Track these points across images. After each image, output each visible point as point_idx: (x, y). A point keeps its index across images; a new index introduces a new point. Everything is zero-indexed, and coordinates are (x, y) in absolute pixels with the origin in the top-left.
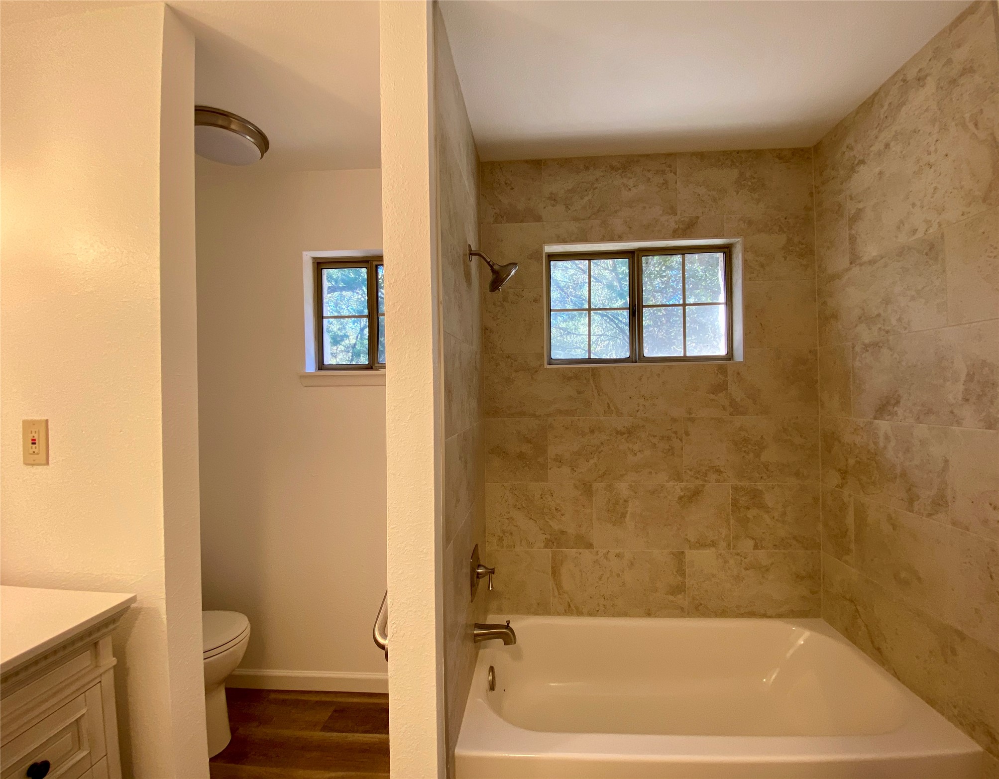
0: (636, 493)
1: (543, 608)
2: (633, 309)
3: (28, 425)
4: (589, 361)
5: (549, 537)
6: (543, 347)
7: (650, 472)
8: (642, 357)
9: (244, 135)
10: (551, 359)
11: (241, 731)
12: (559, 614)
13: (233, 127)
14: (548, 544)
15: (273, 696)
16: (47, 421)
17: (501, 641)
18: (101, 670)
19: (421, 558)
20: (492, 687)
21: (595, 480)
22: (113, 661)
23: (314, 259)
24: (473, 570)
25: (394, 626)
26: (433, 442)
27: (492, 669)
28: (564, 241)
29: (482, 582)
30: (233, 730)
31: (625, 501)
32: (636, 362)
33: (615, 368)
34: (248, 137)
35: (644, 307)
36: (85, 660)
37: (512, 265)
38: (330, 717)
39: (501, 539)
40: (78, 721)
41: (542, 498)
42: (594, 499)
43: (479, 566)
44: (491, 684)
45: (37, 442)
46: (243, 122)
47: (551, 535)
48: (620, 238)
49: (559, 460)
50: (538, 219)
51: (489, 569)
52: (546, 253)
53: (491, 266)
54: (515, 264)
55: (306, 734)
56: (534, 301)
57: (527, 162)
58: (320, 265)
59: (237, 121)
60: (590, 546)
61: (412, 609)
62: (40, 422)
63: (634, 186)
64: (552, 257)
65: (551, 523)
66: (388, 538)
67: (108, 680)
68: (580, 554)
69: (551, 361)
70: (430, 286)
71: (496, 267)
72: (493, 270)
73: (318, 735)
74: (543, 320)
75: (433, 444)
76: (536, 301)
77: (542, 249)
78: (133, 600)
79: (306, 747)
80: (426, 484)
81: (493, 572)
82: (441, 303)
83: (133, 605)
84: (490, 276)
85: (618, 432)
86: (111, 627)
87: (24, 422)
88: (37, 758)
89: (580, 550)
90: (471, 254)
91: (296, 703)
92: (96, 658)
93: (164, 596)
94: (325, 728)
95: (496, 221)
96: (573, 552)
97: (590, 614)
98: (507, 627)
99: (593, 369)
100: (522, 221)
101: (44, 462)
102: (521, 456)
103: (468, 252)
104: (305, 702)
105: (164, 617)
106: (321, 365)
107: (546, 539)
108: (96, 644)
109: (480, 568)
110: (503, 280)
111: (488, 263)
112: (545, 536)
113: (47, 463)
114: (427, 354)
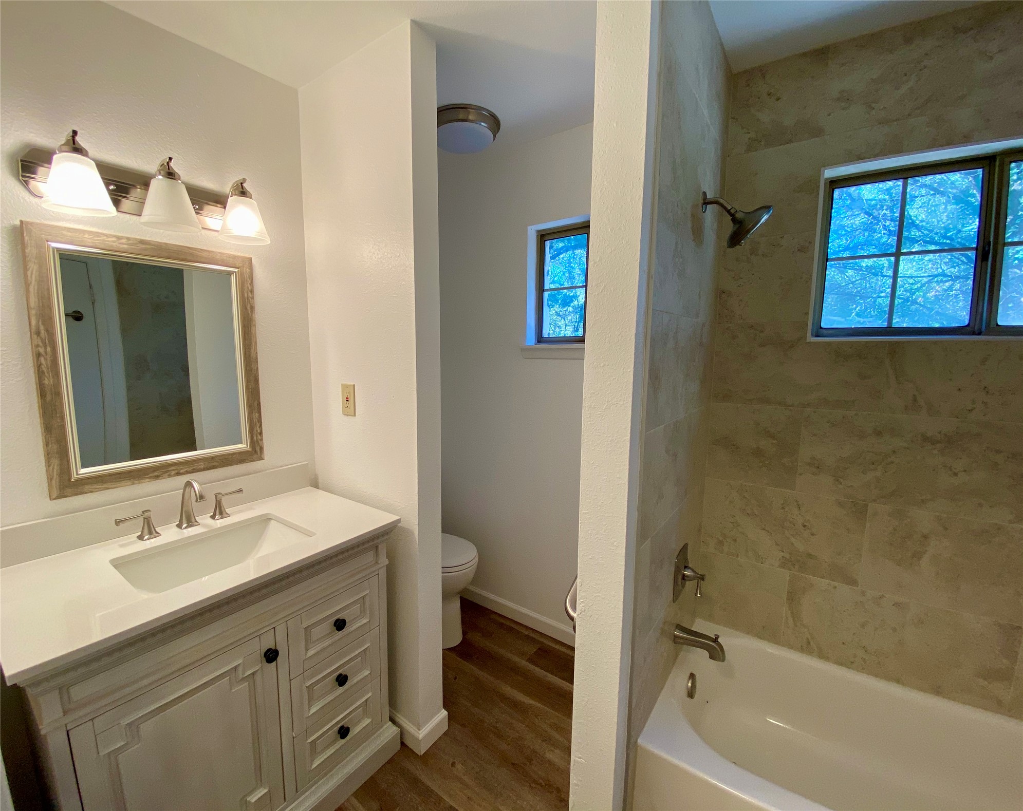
0: (946, 529)
1: (769, 633)
2: (984, 248)
3: (345, 387)
4: (890, 331)
5: (788, 556)
6: (807, 314)
7: (979, 504)
8: (993, 325)
9: (479, 122)
10: (821, 328)
11: (469, 636)
12: (791, 647)
13: (471, 117)
14: (785, 564)
15: (493, 616)
16: (354, 385)
17: (706, 654)
18: (380, 566)
19: (611, 549)
20: (691, 694)
21: (874, 501)
22: (387, 562)
23: (538, 231)
24: (678, 570)
25: (583, 605)
26: (629, 435)
27: (692, 676)
28: (860, 158)
29: (690, 585)
30: (464, 633)
31: (925, 537)
32: (979, 334)
33: (935, 343)
34: (483, 124)
35: (1005, 244)
36: (369, 557)
37: (762, 211)
38: (535, 653)
39: (721, 543)
40: (364, 597)
41: (783, 508)
42: (868, 525)
43: (686, 567)
44: (690, 691)
45: (349, 400)
46: (479, 109)
47: (790, 554)
48: (967, 139)
49: (817, 466)
50: (818, 132)
51: (698, 574)
52: (827, 179)
53: (732, 215)
54: (767, 208)
55: (516, 659)
56: (799, 250)
57: (804, 55)
58: (543, 237)
59: (474, 110)
60: (853, 582)
61: (600, 595)
62: (350, 385)
63: (1000, 51)
64: (835, 183)
65: (793, 540)
66: (580, 522)
67: (383, 573)
68: (835, 587)
69: (819, 331)
70: (639, 261)
71: (739, 216)
72: (734, 220)
73: (524, 663)
74: (811, 276)
75: (629, 437)
76: (802, 249)
77: (819, 174)
78: (399, 521)
79: (515, 670)
80: (620, 478)
81: (702, 578)
82: (652, 278)
83: (400, 524)
84: (730, 228)
85: (926, 439)
86: (386, 537)
87: (342, 385)
88: (340, 615)
89: (836, 584)
90: (706, 203)
91: (510, 630)
92: (377, 556)
93: (417, 523)
94: (530, 660)
95: (749, 149)
96: (824, 583)
97: (840, 663)
98: (715, 640)
99: (891, 344)
100: (790, 141)
101: (353, 414)
102: (758, 453)
103: (701, 201)
104: (518, 632)
105: (417, 538)
106: (540, 339)
107: (783, 557)
108: (377, 547)
109: (686, 570)
110: (748, 231)
111: (728, 211)
112: (782, 554)
113: (355, 416)
114: (629, 339)
